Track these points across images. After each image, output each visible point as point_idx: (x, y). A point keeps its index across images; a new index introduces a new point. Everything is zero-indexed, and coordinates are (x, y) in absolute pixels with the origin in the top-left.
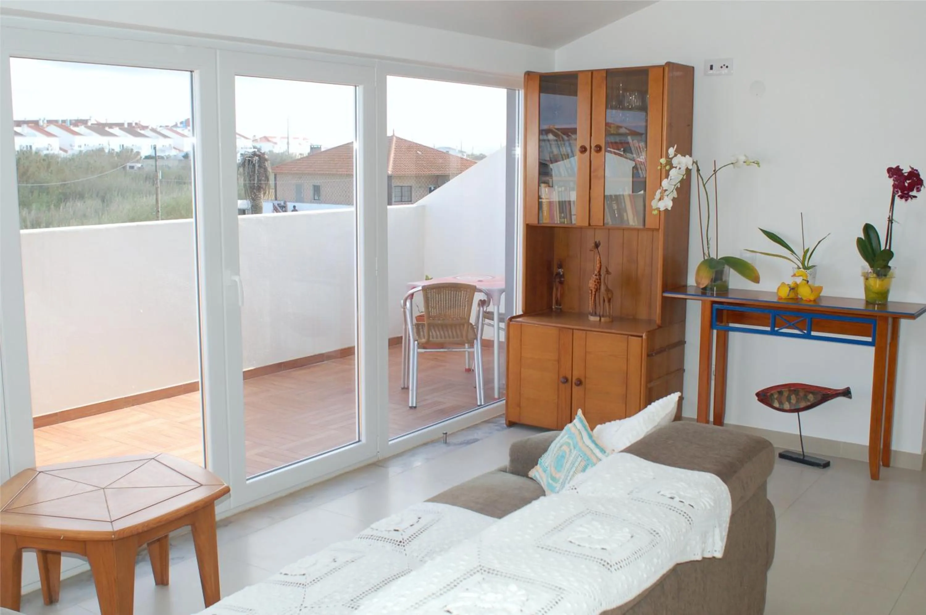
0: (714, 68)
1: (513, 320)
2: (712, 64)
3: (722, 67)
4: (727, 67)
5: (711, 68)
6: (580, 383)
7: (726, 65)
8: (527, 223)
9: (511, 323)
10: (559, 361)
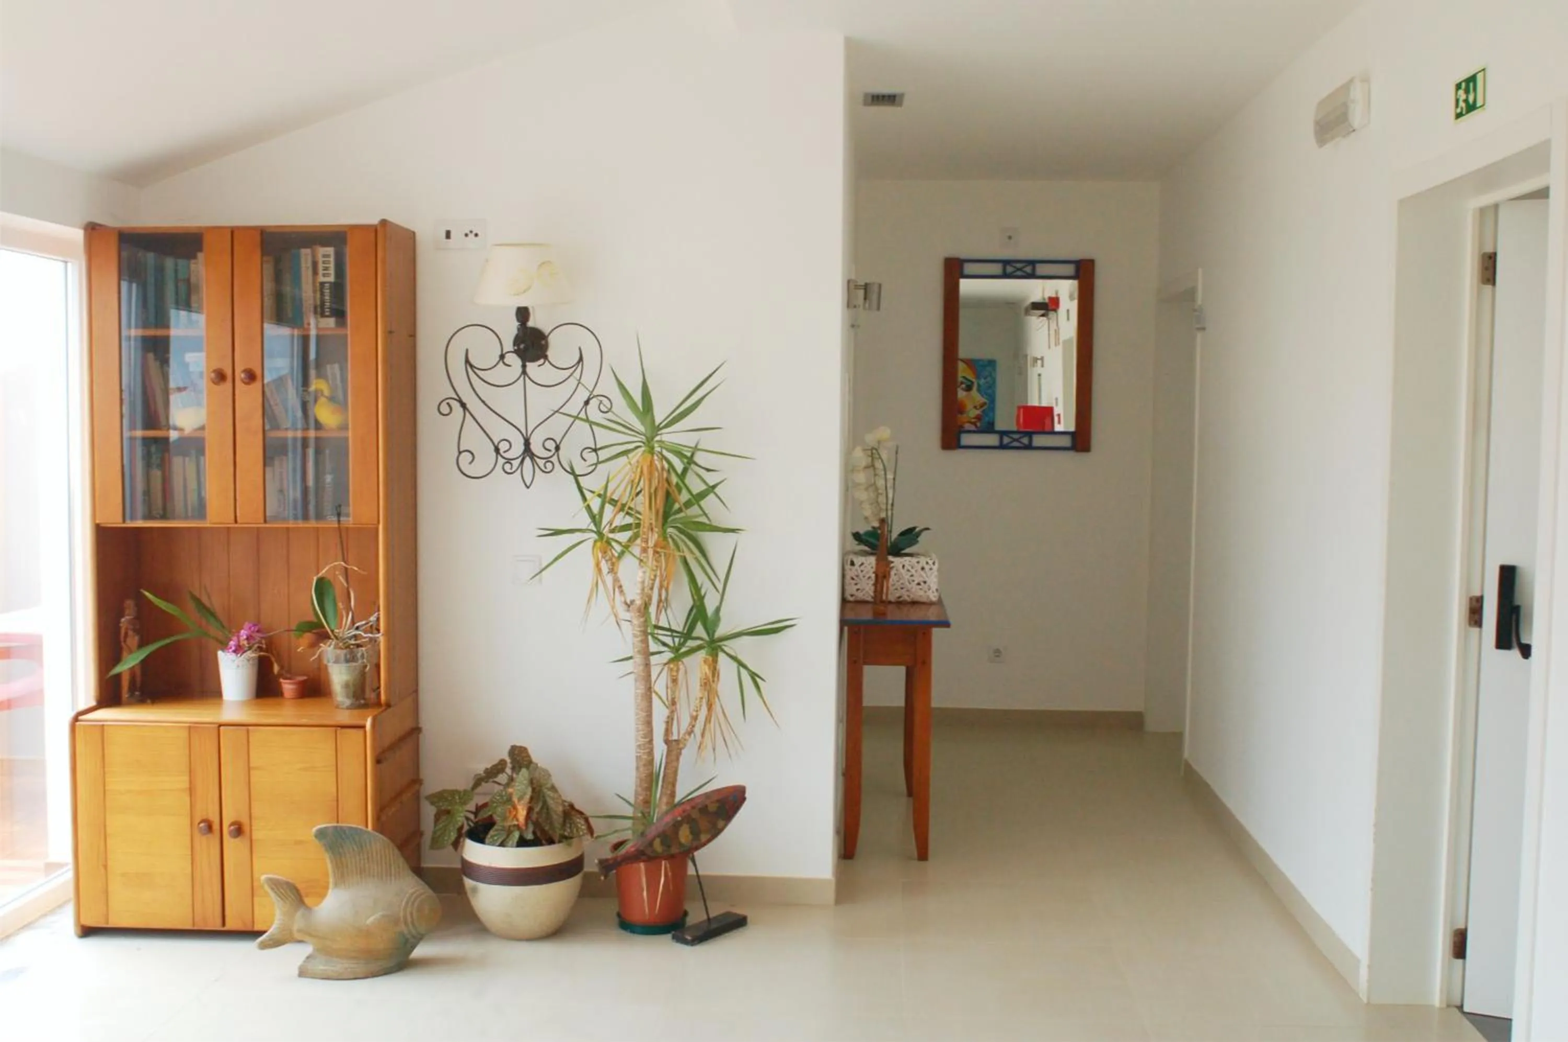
0: (452, 235)
1: (81, 718)
2: (448, 229)
3: (466, 235)
4: (476, 235)
5: (448, 235)
6: (239, 830)
7: (474, 232)
8: (97, 522)
9: (78, 723)
10: (191, 790)
